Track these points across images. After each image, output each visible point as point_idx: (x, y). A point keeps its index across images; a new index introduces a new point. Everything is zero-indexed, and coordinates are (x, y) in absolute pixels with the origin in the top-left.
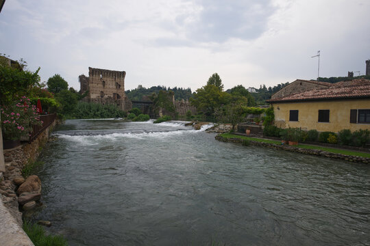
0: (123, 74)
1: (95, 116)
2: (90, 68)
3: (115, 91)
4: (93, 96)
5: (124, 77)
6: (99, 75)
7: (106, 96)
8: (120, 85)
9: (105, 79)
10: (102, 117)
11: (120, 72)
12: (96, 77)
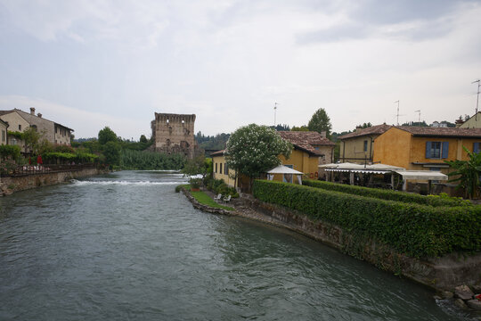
0: (192, 117)
1: (158, 167)
2: (156, 114)
3: (183, 138)
4: (159, 145)
5: (193, 121)
6: (165, 120)
7: (173, 145)
8: (188, 131)
9: (172, 125)
10: (166, 168)
11: (190, 116)
12: (162, 124)
